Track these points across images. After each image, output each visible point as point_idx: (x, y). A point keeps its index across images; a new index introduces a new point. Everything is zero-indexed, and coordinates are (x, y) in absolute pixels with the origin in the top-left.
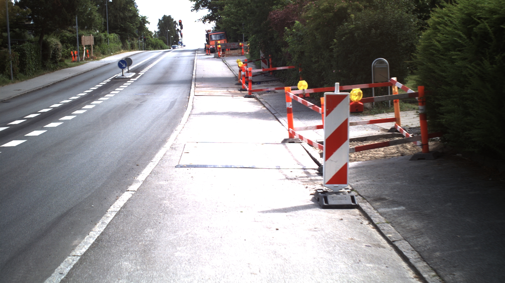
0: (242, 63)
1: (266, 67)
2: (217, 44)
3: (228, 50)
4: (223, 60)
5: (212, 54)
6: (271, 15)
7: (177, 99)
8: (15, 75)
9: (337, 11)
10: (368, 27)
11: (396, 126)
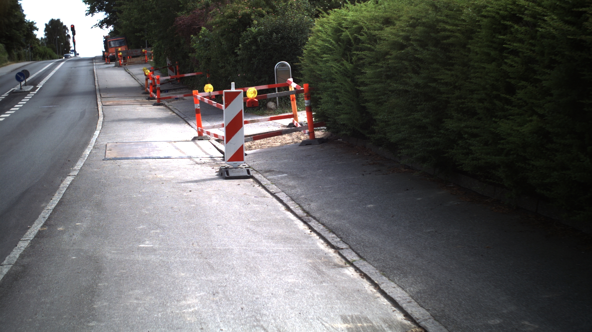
0: (149, 71)
1: (173, 75)
2: (118, 52)
3: (130, 58)
4: (125, 69)
5: (112, 63)
6: (177, 21)
7: (85, 109)
9: (242, 18)
10: (269, 32)
11: (293, 121)
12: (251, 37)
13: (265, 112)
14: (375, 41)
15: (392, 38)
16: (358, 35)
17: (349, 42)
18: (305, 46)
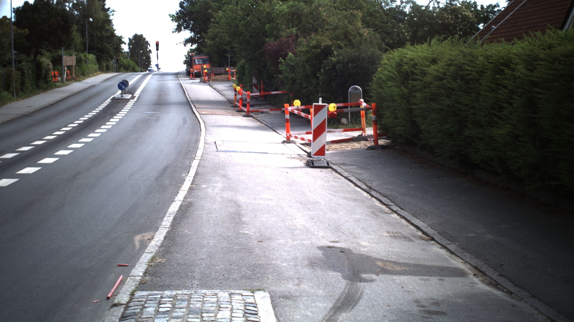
0: (239, 88)
1: (258, 92)
2: (203, 69)
3: (214, 75)
4: (210, 85)
5: (197, 78)
6: (266, 47)
7: (185, 117)
8: (17, 94)
9: (324, 48)
10: (346, 62)
11: (362, 133)
12: (331, 64)
13: (339, 126)
14: (425, 74)
15: (435, 73)
16: (414, 69)
17: (407, 73)
18: (375, 75)
